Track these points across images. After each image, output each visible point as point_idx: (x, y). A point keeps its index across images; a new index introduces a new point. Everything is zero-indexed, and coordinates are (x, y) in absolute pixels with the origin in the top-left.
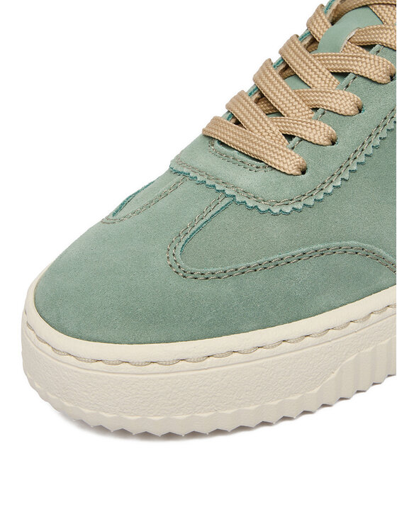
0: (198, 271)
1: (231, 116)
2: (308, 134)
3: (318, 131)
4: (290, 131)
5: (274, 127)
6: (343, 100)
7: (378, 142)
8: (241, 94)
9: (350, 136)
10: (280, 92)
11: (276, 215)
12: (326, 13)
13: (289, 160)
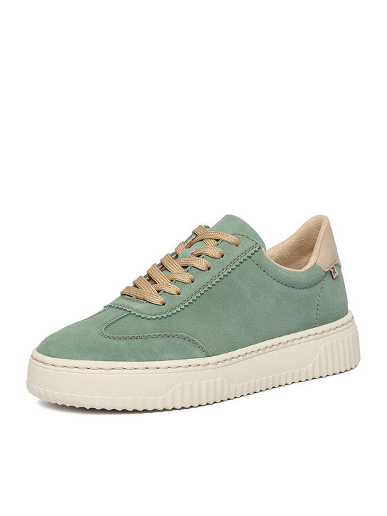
0: (111, 336)
1: (135, 286)
2: (168, 290)
3: (173, 289)
4: (159, 289)
5: (153, 288)
6: (185, 277)
7: (199, 295)
8: (141, 277)
9: (187, 291)
10: (158, 276)
11: (155, 319)
12: (184, 245)
13: (158, 299)
